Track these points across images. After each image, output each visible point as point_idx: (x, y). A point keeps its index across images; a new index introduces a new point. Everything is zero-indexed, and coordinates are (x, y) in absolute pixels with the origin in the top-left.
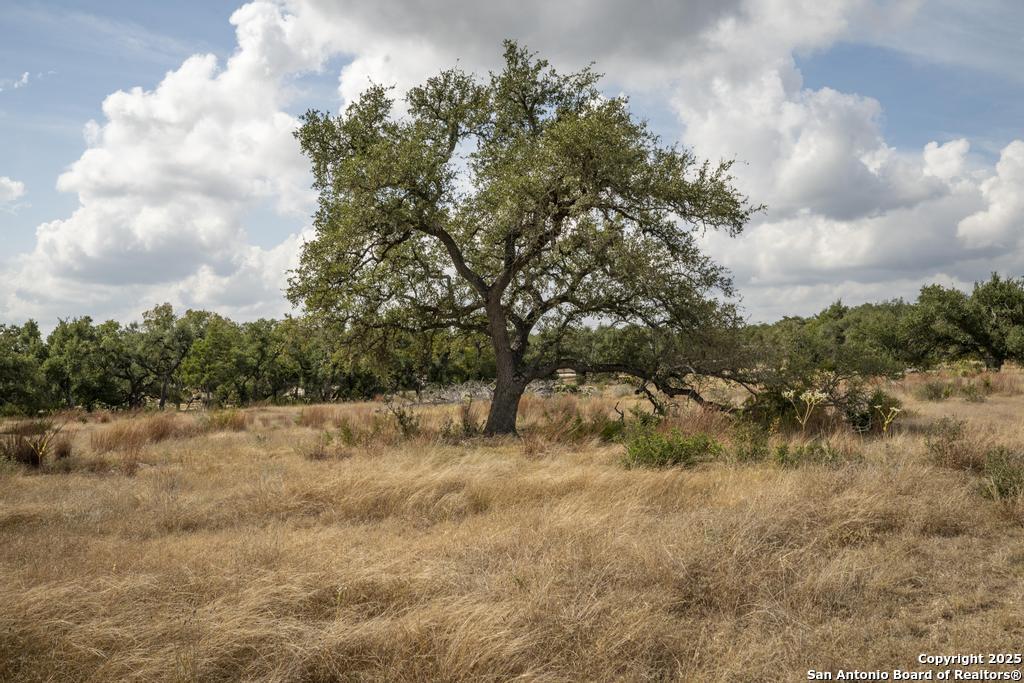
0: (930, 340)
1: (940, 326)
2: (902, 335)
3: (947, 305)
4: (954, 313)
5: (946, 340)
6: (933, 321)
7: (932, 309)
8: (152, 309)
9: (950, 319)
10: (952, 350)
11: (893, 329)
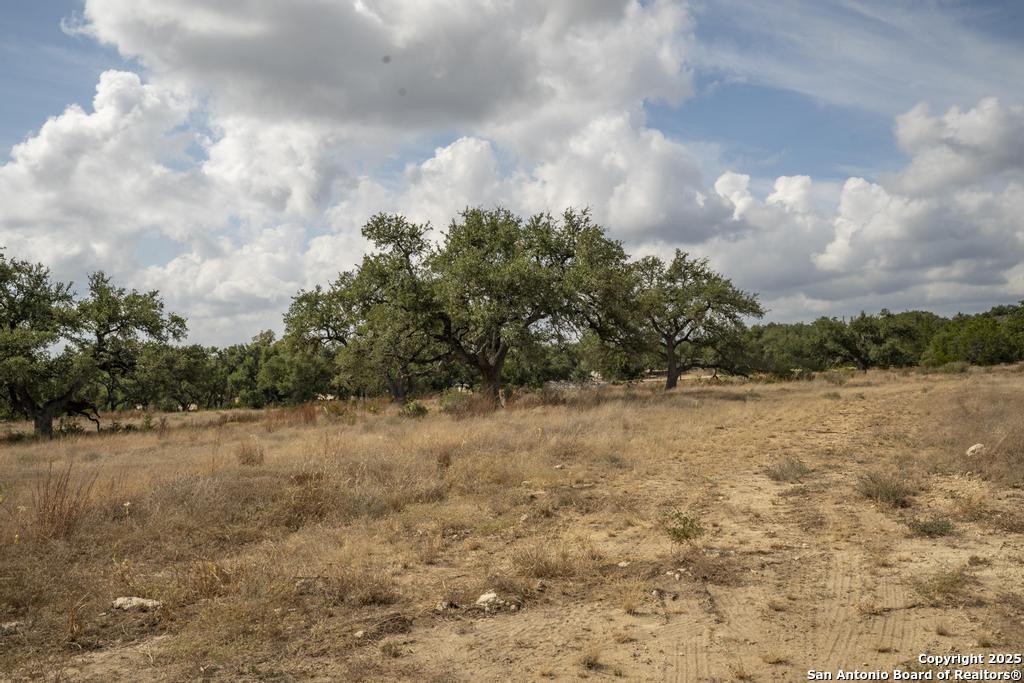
0: (824, 354)
1: (830, 345)
2: (807, 351)
3: (834, 332)
4: (839, 337)
5: (834, 354)
6: (826, 341)
7: (825, 334)
8: (258, 334)
9: (836, 340)
10: (838, 360)
11: (801, 347)
